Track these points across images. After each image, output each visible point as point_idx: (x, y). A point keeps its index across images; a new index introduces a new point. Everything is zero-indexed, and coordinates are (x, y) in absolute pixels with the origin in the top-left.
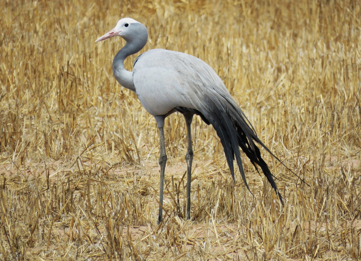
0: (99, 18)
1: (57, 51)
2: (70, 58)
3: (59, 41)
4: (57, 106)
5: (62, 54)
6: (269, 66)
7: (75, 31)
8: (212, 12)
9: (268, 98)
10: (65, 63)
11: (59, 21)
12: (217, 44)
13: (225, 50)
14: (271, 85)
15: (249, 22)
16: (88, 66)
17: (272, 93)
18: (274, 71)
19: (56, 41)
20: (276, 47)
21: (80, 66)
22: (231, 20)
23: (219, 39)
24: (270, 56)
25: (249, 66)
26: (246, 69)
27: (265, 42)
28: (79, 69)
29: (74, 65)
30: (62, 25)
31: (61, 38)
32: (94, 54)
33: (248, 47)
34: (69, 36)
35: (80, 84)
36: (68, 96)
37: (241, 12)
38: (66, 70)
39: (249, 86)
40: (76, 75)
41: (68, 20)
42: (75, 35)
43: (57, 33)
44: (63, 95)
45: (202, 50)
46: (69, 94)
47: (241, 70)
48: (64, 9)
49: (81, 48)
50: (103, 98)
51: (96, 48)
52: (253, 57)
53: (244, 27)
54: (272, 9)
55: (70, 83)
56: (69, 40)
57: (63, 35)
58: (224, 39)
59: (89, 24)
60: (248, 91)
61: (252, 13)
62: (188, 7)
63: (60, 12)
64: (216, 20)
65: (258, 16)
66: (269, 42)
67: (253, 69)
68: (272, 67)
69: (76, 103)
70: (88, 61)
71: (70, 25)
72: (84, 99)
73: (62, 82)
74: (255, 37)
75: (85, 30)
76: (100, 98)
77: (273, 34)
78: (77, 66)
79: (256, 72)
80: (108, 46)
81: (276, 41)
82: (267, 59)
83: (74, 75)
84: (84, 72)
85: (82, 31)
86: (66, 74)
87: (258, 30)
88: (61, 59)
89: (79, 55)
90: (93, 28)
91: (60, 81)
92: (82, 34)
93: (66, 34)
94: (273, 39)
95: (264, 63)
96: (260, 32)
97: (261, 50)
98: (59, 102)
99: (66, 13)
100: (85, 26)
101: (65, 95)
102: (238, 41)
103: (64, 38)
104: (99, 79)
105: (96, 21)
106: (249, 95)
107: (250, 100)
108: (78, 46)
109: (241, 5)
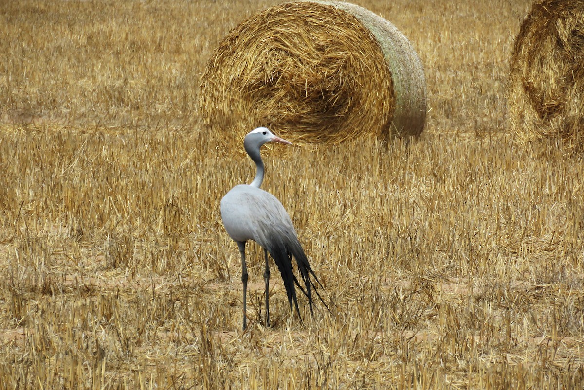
0: (199, 160)
1: (164, 186)
2: (174, 192)
3: (166, 178)
4: (162, 231)
5: (168, 189)
6: (337, 203)
7: (179, 170)
8: (292, 157)
9: (336, 229)
10: (170, 196)
11: (165, 162)
12: (295, 184)
13: (302, 189)
14: (338, 218)
15: (322, 166)
16: (189, 200)
17: (339, 225)
18: (341, 207)
19: (163, 178)
20: (343, 187)
21: (183, 199)
22: (307, 165)
23: (297, 180)
24: (338, 194)
25: (321, 202)
26: (318, 205)
27: (335, 183)
28: (182, 202)
29: (178, 199)
30: (169, 165)
31: (167, 175)
32: (195, 189)
33: (320, 186)
34: (174, 175)
35: (182, 214)
36: (172, 224)
37: (315, 158)
38: (171, 202)
39: (320, 219)
40: (179, 206)
41: (173, 161)
42: (179, 173)
43: (164, 171)
44: (168, 222)
45: (282, 189)
46: (173, 222)
47: (315, 205)
48: (170, 152)
49: (183, 183)
50: (200, 226)
51: (197, 185)
52: (324, 195)
53: (317, 170)
54: (341, 156)
55: (174, 213)
56: (174, 177)
57: (169, 173)
58: (300, 180)
59: (191, 164)
60: (320, 223)
61: (324, 159)
62: (272, 153)
63: (167, 154)
64: (295, 164)
65: (329, 162)
66: (338, 183)
67: (324, 205)
68: (340, 204)
69: (178, 229)
70: (189, 195)
71: (175, 165)
72: (185, 226)
73: (167, 212)
74: (326, 179)
75: (187, 170)
76: (198, 226)
77: (341, 177)
78: (180, 199)
79: (326, 207)
80: (205, 183)
81: (344, 183)
82: (335, 196)
83: (177, 206)
84: (185, 204)
85: (185, 170)
86: (171, 206)
87: (328, 173)
88: (167, 193)
89: (182, 190)
90: (194, 168)
91: (165, 211)
92: (185, 172)
93: (171, 172)
94: (341, 180)
95: (333, 201)
96: (330, 175)
97: (331, 190)
98: (165, 228)
99: (172, 154)
100: (187, 166)
101: (170, 222)
102: (312, 182)
103: (170, 175)
104: (198, 211)
105: (197, 163)
106: (321, 225)
107: (321, 230)
108: (181, 183)
109: (315, 152)
